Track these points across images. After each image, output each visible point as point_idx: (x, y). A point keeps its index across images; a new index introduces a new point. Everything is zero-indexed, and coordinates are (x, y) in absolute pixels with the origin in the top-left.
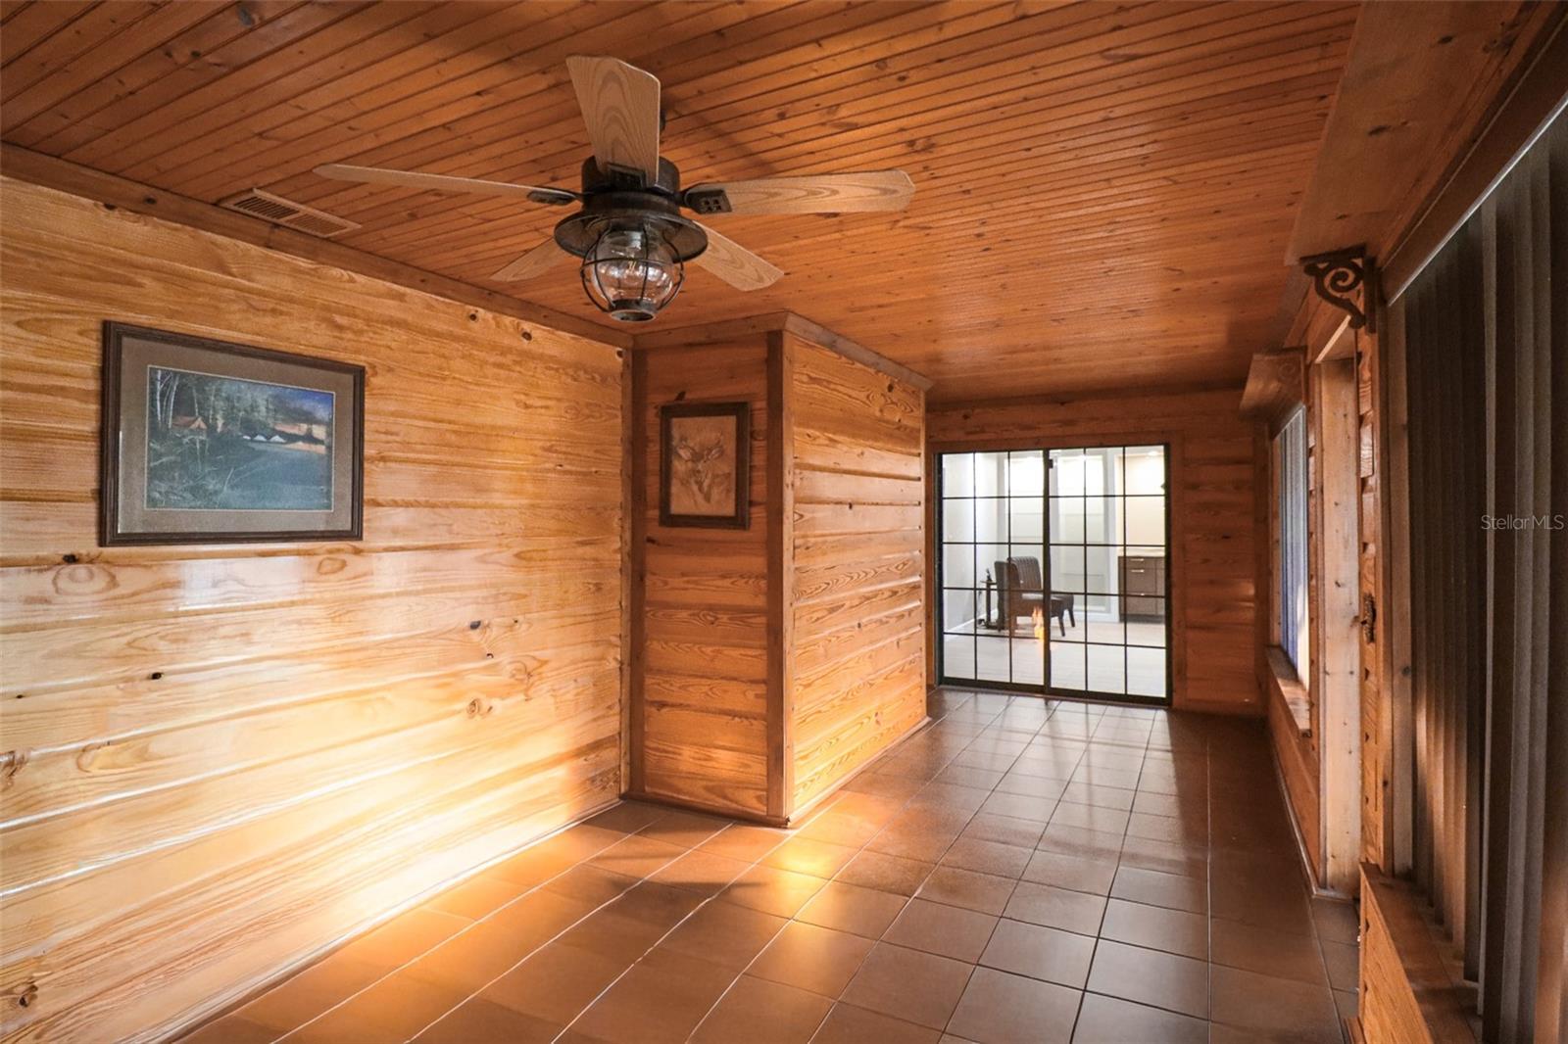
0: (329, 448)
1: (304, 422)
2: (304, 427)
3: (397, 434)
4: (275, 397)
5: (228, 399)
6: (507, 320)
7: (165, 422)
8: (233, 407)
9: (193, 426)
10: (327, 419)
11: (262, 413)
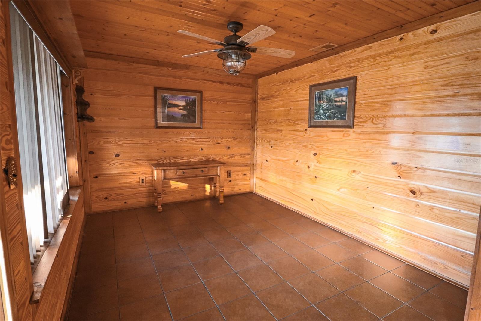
0: (346, 103)
1: (341, 97)
2: (341, 98)
3: (367, 94)
4: (335, 92)
5: (326, 95)
6: (420, 31)
7: (317, 103)
8: (327, 97)
9: (321, 103)
10: (346, 95)
11: (332, 97)
